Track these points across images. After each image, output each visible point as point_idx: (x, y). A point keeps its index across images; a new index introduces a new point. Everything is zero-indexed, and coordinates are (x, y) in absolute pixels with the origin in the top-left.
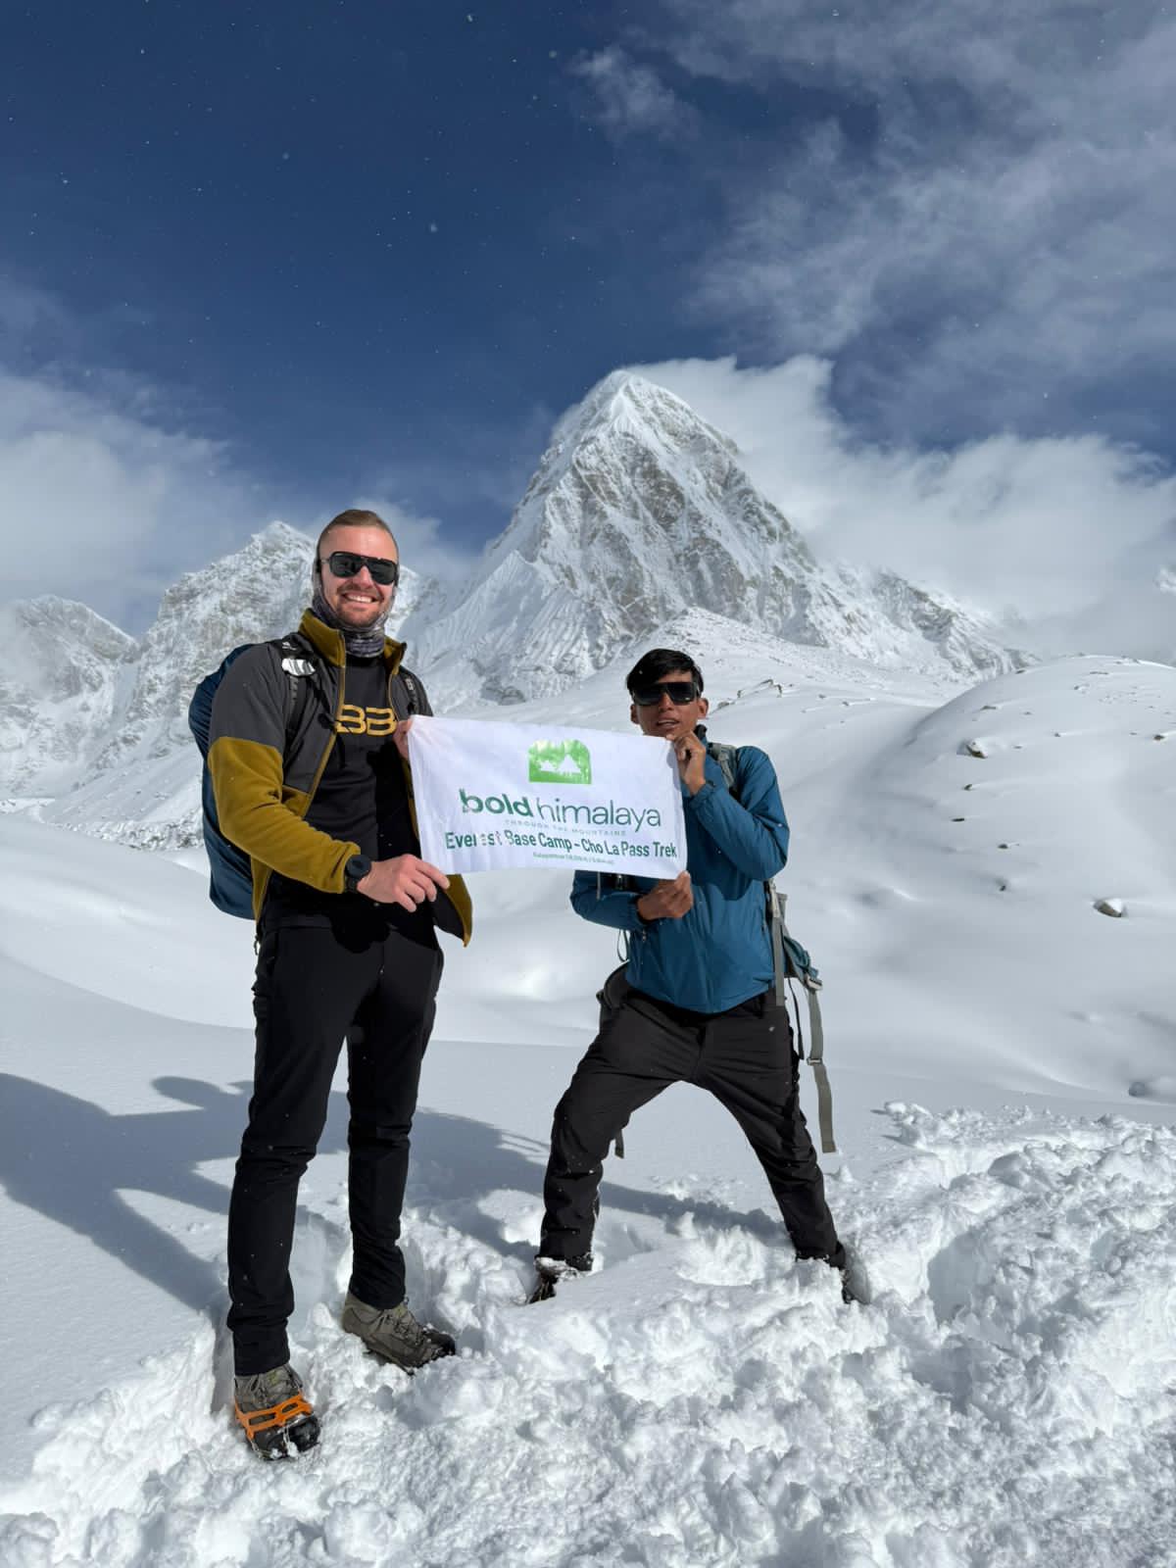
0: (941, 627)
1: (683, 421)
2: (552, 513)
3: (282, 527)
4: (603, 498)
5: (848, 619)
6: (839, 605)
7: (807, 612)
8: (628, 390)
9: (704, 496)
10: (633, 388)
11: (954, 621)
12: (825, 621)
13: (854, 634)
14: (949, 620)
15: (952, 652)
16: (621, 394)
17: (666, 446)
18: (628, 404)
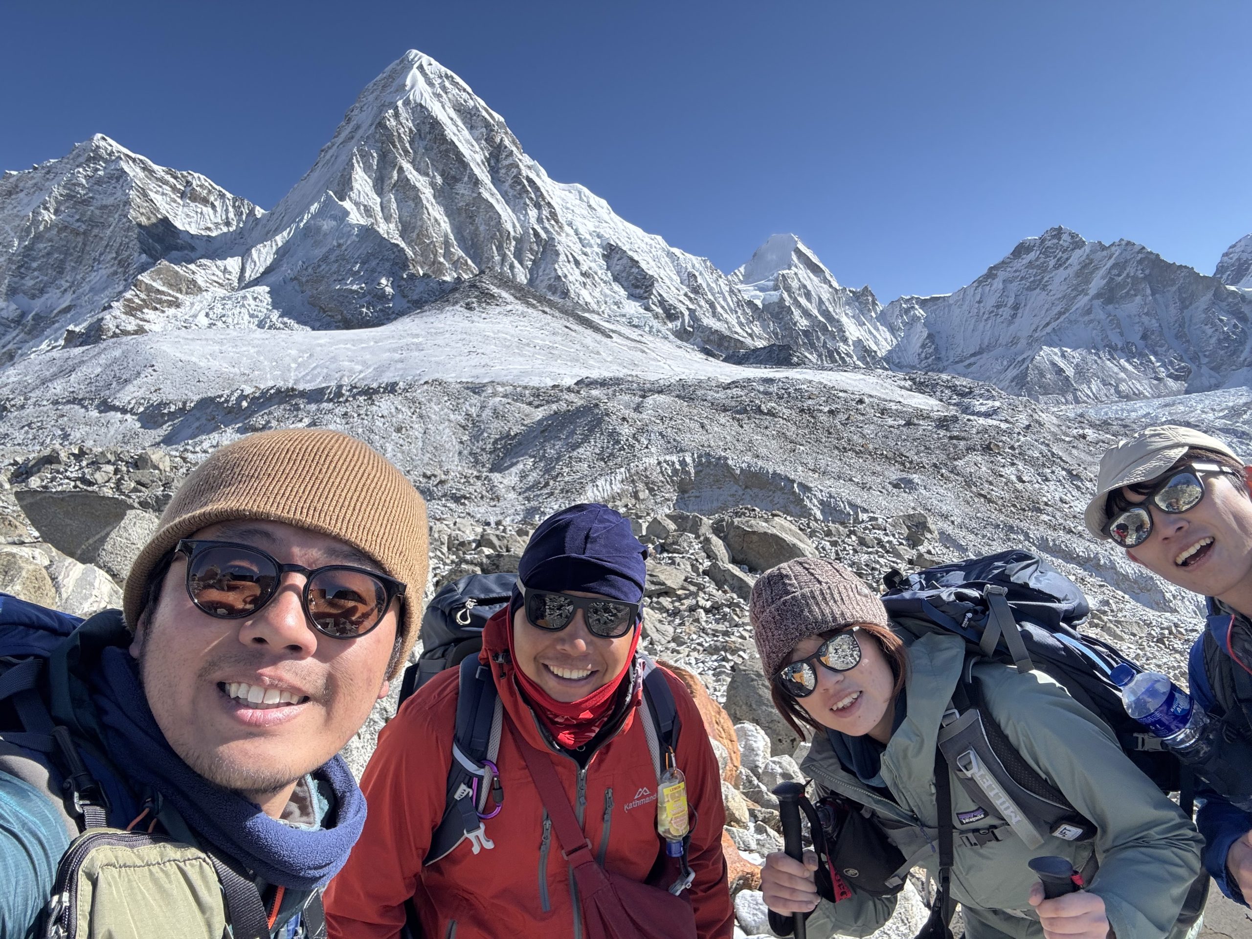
0: (647, 287)
1: (465, 101)
2: (358, 162)
3: (104, 139)
4: (401, 155)
5: (584, 274)
6: (577, 263)
7: (556, 266)
8: (421, 68)
9: (480, 163)
10: (425, 67)
11: (656, 284)
12: (568, 275)
13: (588, 286)
14: (653, 284)
15: (653, 306)
16: (415, 71)
17: (452, 119)
18: (421, 80)
